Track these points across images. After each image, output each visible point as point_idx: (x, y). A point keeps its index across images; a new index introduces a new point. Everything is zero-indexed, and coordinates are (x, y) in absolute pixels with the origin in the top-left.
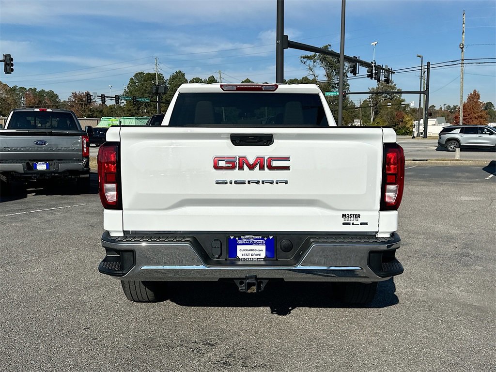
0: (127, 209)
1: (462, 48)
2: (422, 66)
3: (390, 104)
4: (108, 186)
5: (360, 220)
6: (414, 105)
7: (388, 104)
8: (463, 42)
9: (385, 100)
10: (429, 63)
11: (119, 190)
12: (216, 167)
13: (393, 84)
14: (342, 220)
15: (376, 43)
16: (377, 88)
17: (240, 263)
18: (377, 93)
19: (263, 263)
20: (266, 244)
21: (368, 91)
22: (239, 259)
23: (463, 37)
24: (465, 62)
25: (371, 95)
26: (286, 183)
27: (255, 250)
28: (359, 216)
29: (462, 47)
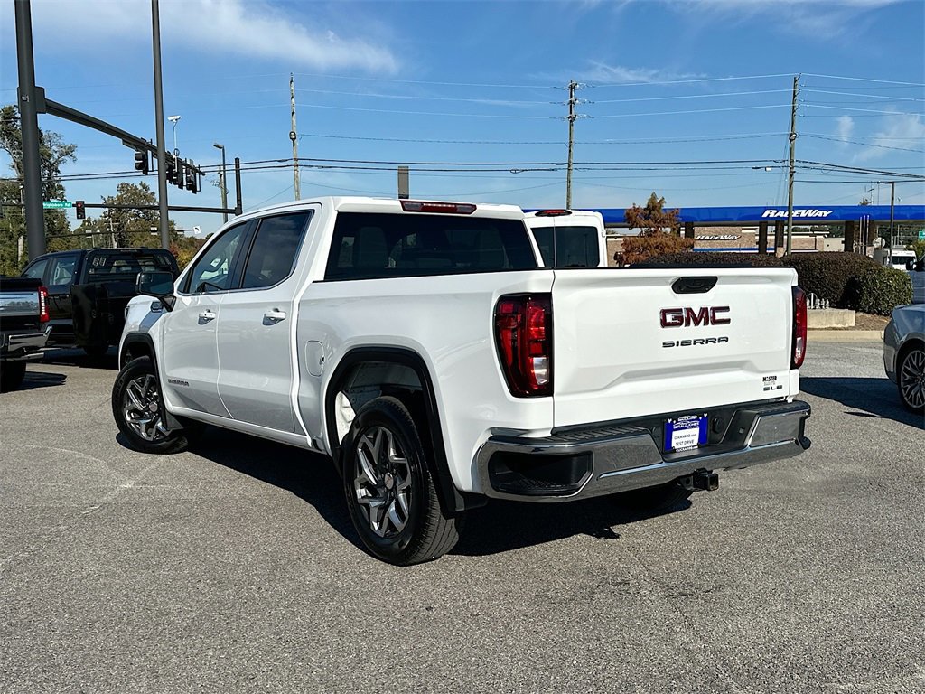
0: (559, 394)
1: (294, 140)
2: (224, 166)
3: (156, 229)
4: (536, 360)
5: (777, 383)
6: (199, 232)
7: (152, 229)
8: (294, 130)
9: (136, 220)
10: (237, 160)
11: (550, 366)
12: (664, 324)
13: (149, 192)
14: (763, 385)
15: (178, 117)
16: (117, 196)
17: (676, 456)
18: (119, 208)
19: (696, 452)
20: (700, 426)
21: (102, 202)
22: (674, 451)
23: (294, 120)
24: (299, 163)
25: (107, 209)
26: (727, 340)
27: (688, 436)
28: (775, 378)
29: (293, 137)
